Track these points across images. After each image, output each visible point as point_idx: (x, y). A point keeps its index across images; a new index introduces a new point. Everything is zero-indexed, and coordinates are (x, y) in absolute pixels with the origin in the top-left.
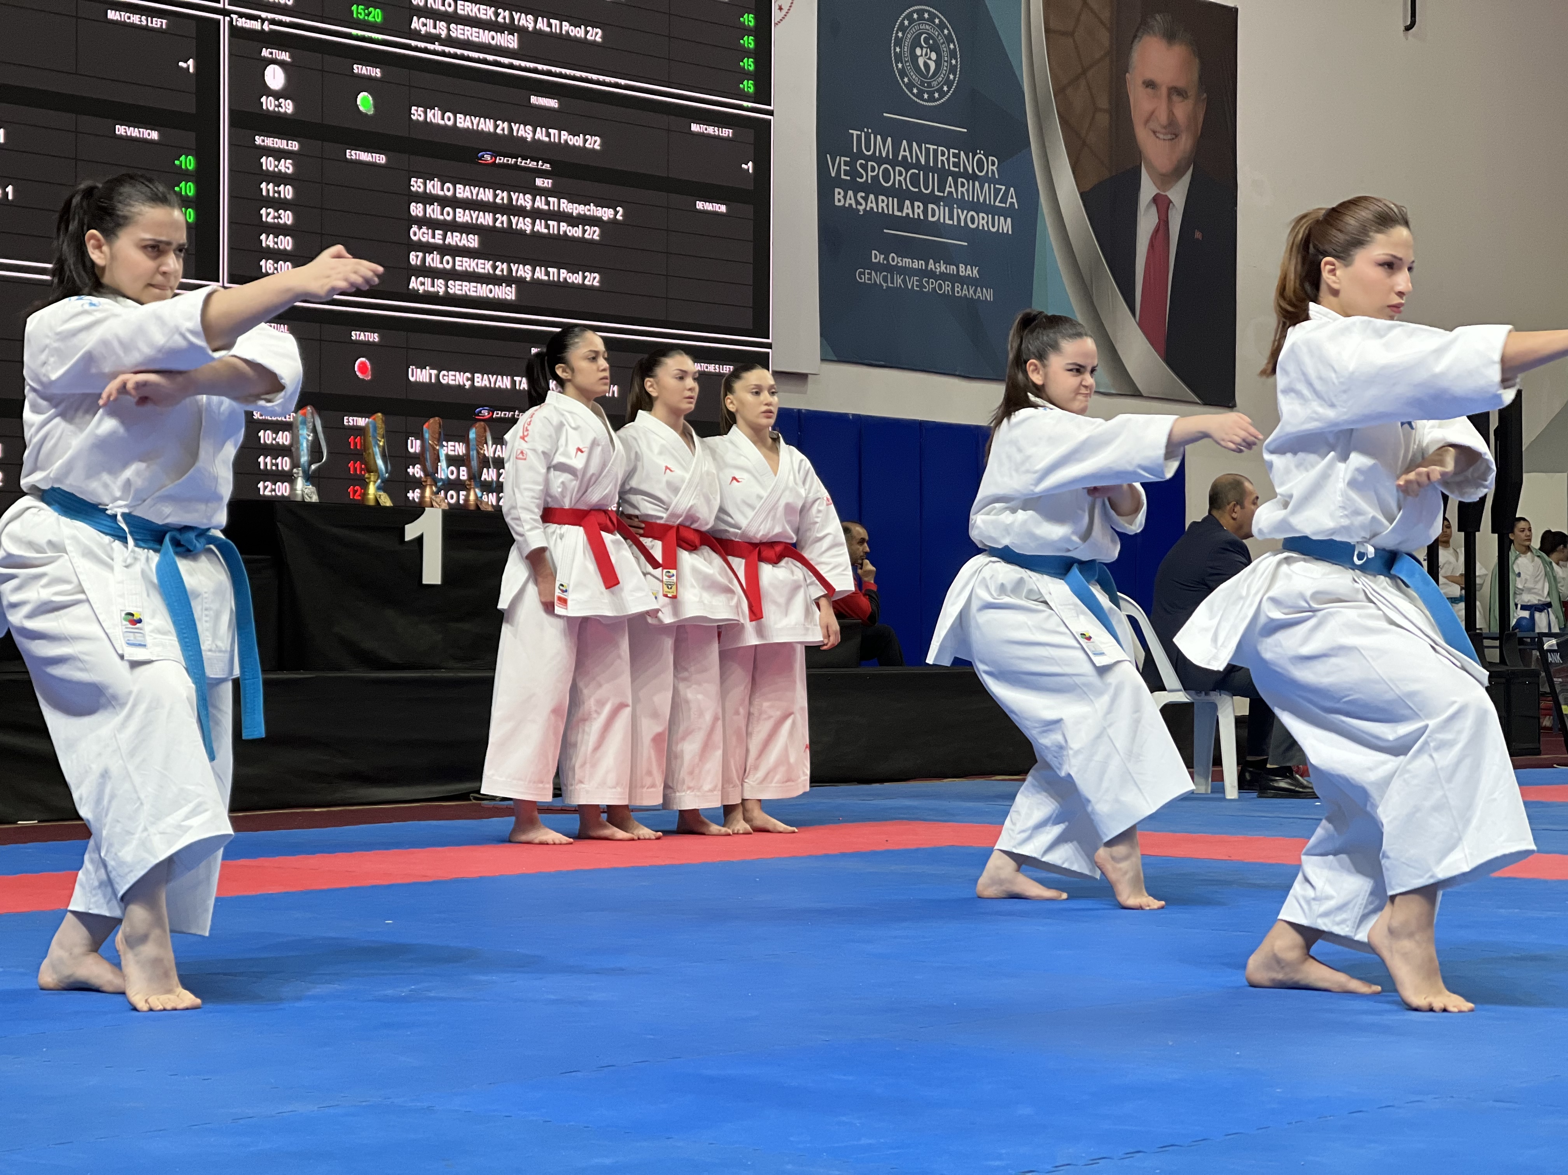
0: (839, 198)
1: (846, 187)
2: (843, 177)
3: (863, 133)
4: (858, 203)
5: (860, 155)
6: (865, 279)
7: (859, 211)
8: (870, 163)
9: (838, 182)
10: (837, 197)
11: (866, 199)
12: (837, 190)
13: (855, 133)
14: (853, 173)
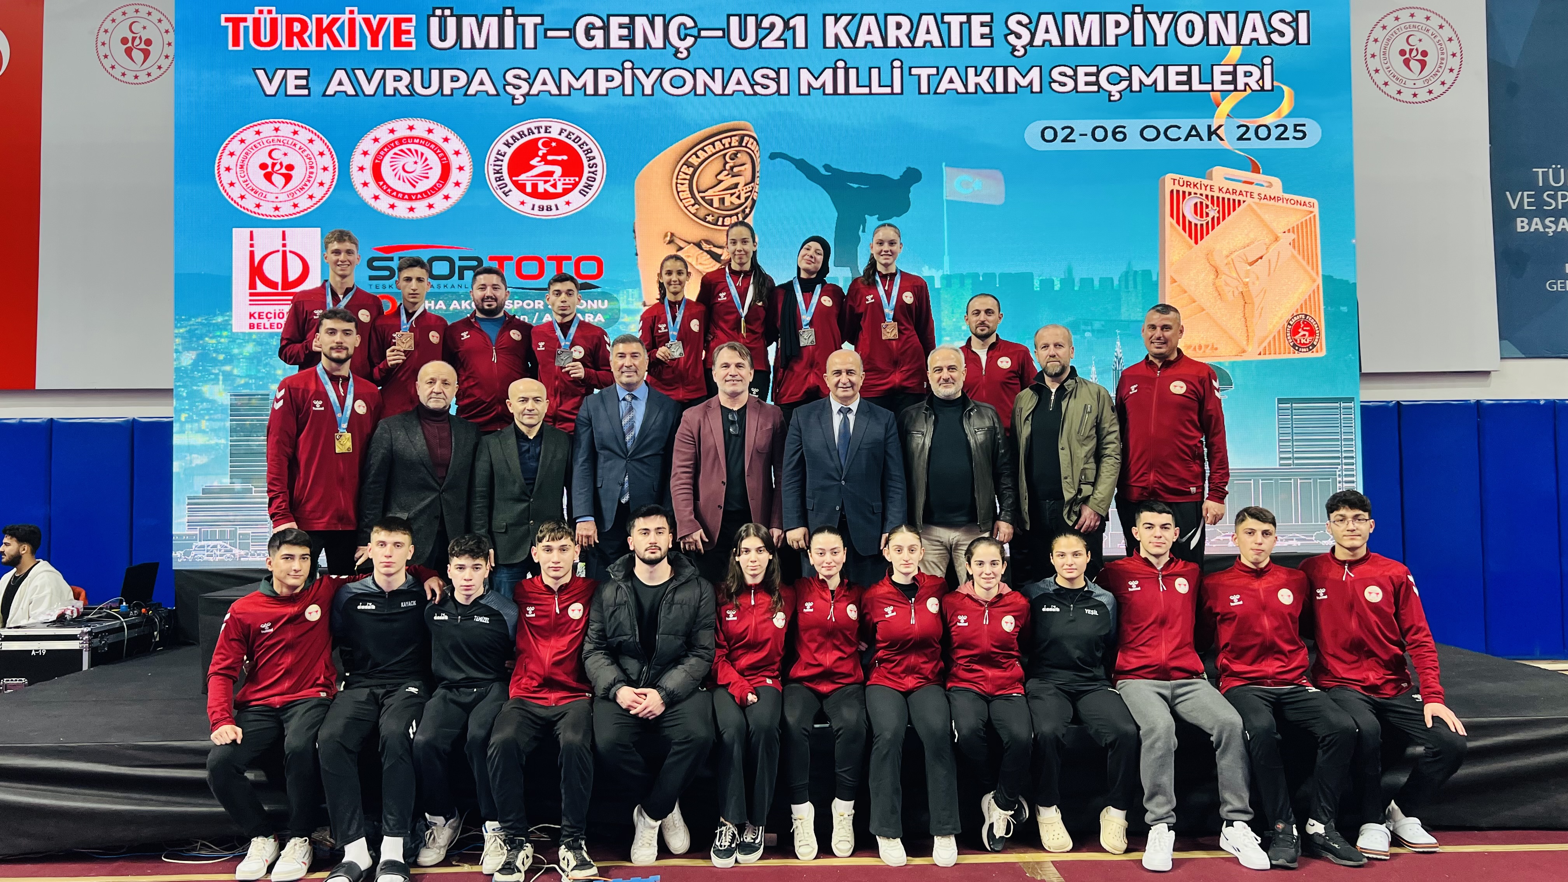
0: (1521, 225)
1: (1530, 215)
2: (1526, 207)
3: (1551, 170)
4: (1545, 227)
5: (1547, 187)
6: (1558, 287)
7: (1548, 233)
8: (1560, 193)
9: (1521, 212)
10: (1519, 225)
11: (1556, 223)
12: (1519, 220)
13: (1540, 170)
14: (1539, 203)
